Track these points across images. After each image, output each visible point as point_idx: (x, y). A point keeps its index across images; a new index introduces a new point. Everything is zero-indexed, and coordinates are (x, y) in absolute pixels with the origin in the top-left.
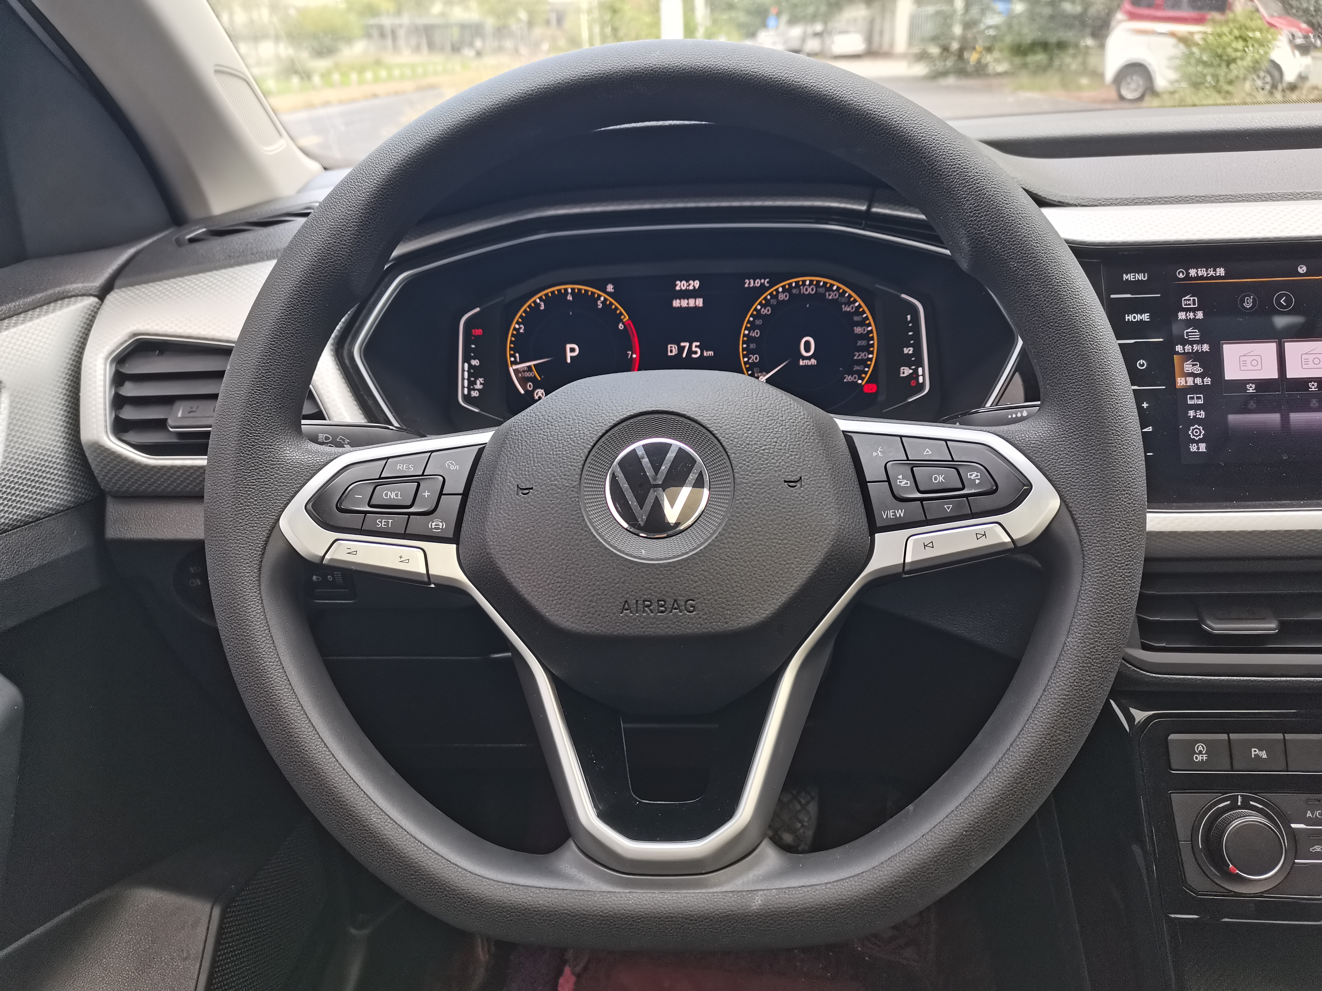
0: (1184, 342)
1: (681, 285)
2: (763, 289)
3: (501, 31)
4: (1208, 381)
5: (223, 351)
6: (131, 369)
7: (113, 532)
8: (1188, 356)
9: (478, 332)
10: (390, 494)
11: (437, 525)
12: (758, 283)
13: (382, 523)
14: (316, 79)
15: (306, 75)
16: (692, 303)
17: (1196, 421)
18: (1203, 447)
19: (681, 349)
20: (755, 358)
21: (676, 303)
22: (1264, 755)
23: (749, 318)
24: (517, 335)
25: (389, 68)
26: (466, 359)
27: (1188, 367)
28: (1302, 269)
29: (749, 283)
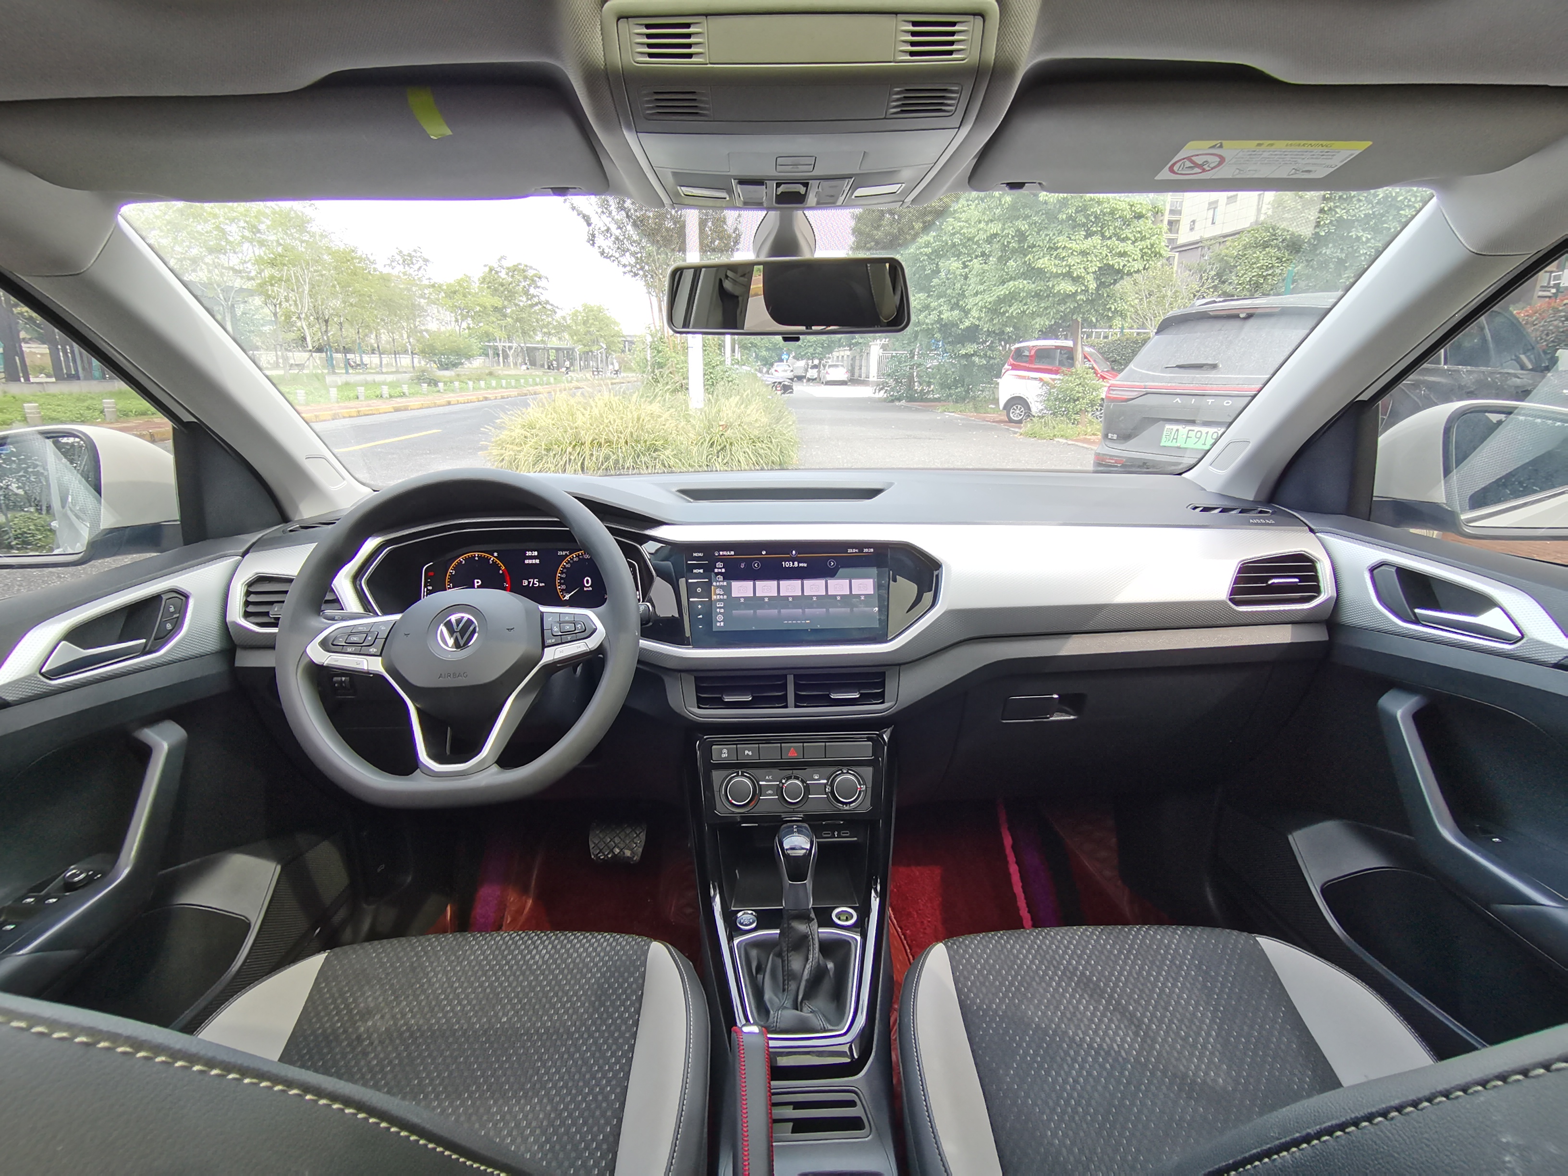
0: (717, 581)
1: (529, 553)
2: (566, 556)
3: (587, 355)
4: (725, 597)
5: (289, 581)
6: (252, 589)
7: (238, 664)
8: (718, 587)
9: (432, 574)
10: (354, 639)
11: (373, 650)
12: (564, 553)
13: (349, 650)
14: (441, 385)
15: (433, 382)
16: (534, 561)
17: (720, 613)
18: (722, 624)
19: (529, 582)
20: (564, 587)
21: (527, 562)
22: (750, 753)
23: (560, 568)
24: (451, 576)
25: (498, 378)
26: (426, 586)
27: (718, 592)
28: (764, 553)
29: (560, 553)
